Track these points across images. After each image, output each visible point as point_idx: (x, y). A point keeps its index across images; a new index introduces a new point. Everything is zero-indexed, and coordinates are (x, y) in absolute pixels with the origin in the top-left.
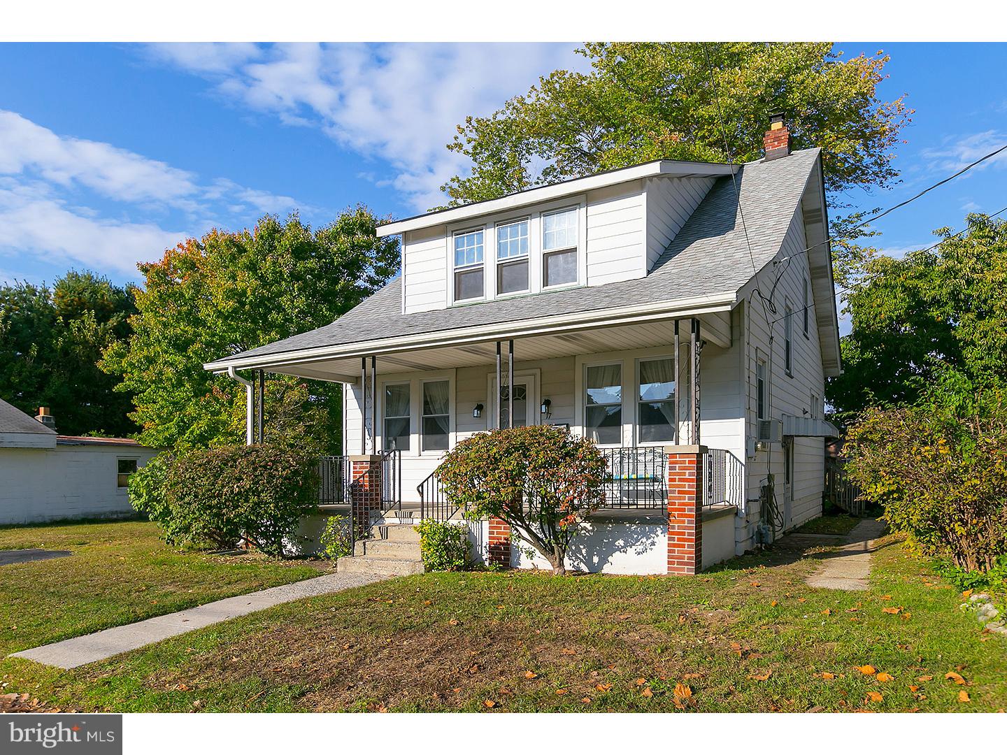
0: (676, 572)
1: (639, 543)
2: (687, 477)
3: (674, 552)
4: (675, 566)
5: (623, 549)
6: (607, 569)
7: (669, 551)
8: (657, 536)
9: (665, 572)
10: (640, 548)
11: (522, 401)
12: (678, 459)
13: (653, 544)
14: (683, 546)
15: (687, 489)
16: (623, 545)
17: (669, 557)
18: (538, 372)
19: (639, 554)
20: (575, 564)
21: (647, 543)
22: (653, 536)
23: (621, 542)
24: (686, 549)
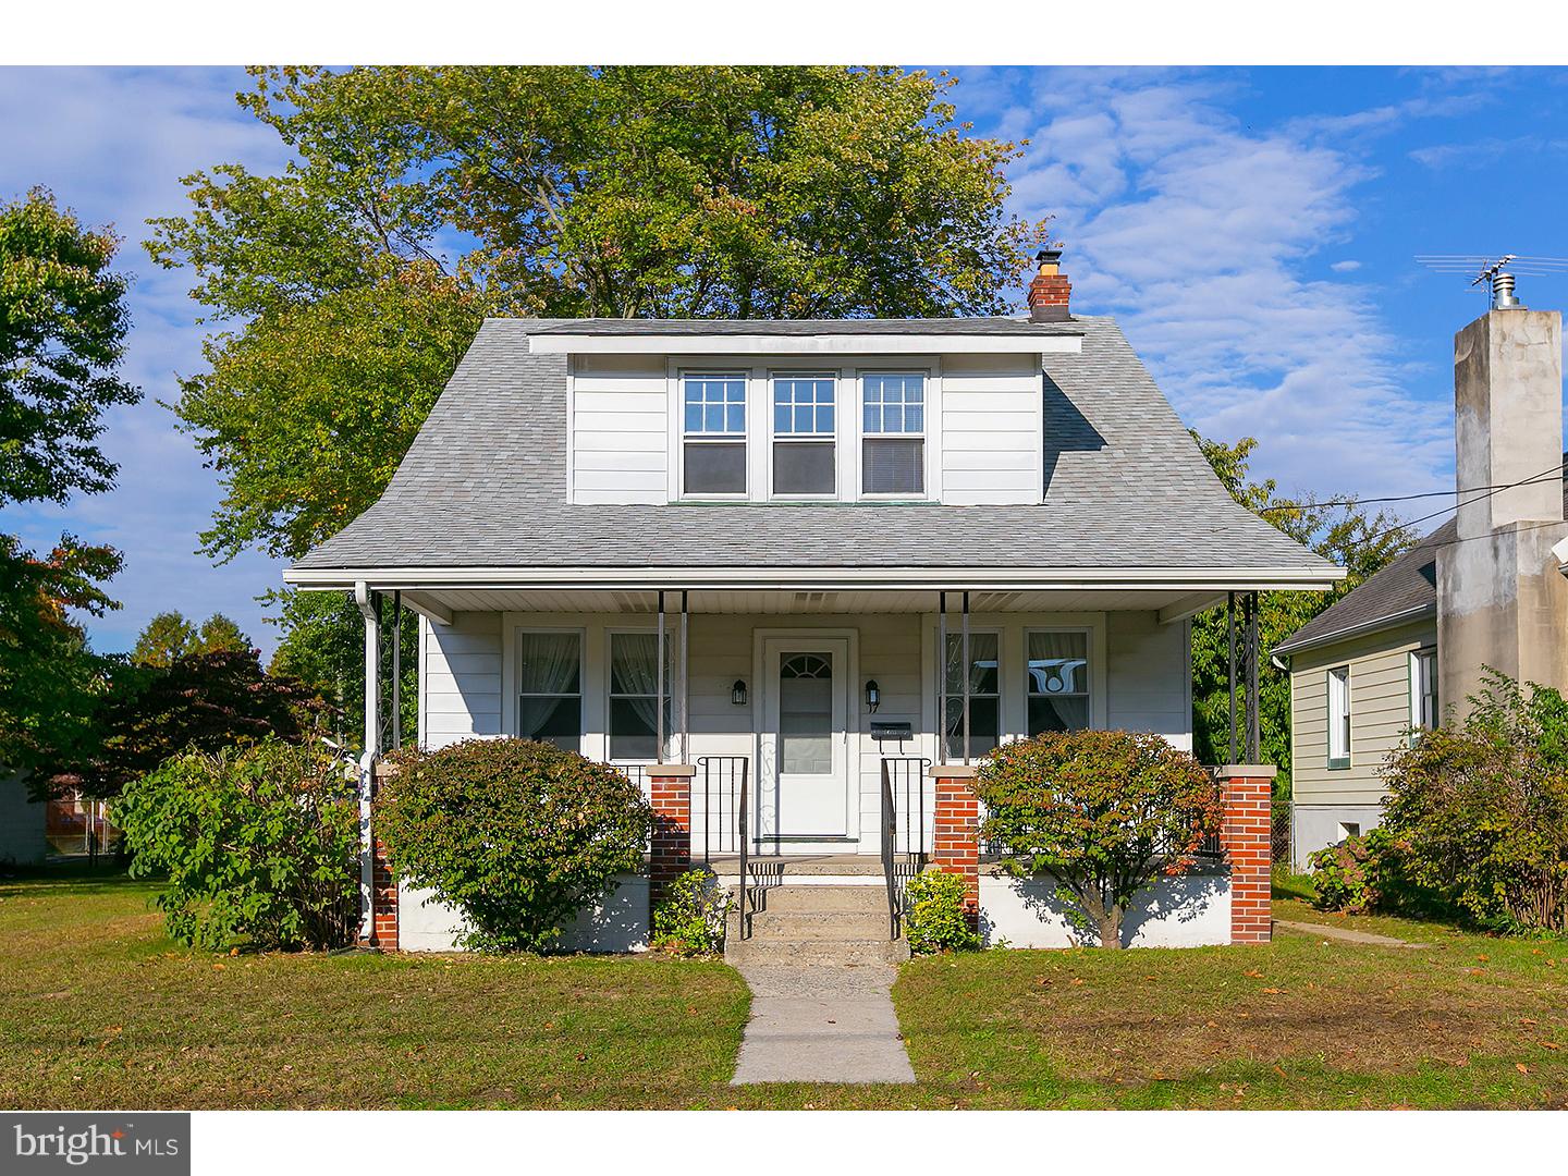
0: (1245, 941)
1: (1184, 905)
2: (1258, 809)
3: (1241, 912)
4: (1244, 932)
5: (1161, 915)
6: (1136, 942)
7: (1234, 912)
8: (1210, 894)
9: (1227, 941)
10: (1186, 912)
11: (823, 681)
12: (1245, 784)
13: (1204, 906)
14: (1255, 904)
15: (1258, 826)
16: (1157, 910)
17: (1234, 920)
18: (853, 634)
19: (1184, 921)
20: (1086, 939)
21: (1197, 904)
22: (1204, 894)
23: (1155, 906)
24: (1258, 908)
